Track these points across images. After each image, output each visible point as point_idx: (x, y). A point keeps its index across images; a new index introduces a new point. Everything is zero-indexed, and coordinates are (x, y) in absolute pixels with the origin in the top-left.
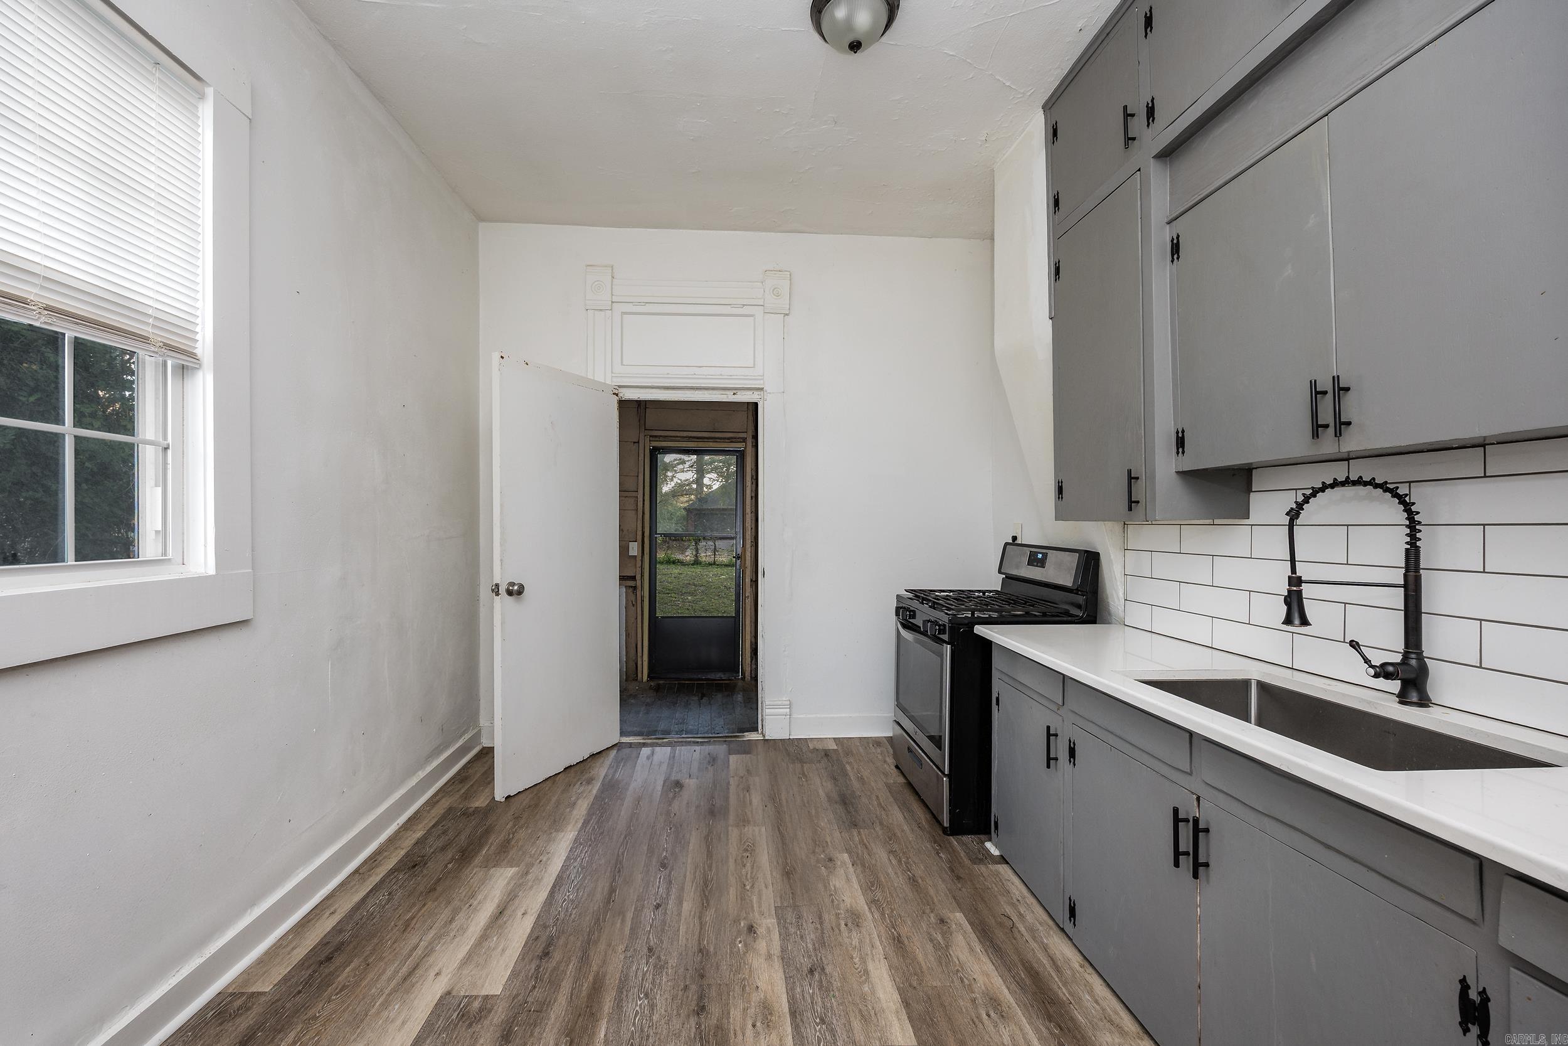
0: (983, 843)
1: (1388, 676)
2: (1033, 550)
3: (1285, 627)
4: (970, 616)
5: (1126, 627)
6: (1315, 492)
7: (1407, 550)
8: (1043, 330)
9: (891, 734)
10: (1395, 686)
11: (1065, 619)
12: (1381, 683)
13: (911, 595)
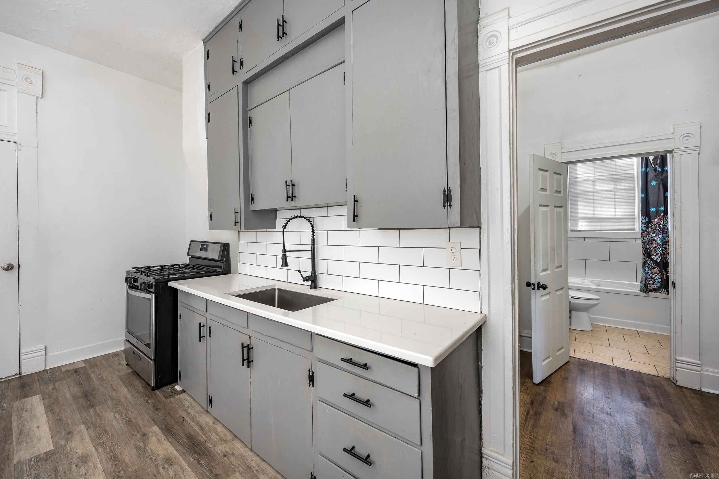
0: (174, 387)
1: (307, 281)
2: (203, 243)
3: (282, 268)
4: (167, 277)
5: (240, 274)
6: (290, 219)
7: (312, 239)
8: (204, 143)
9: (123, 348)
10: (309, 283)
11: (215, 274)
12: (306, 283)
13: (135, 271)
